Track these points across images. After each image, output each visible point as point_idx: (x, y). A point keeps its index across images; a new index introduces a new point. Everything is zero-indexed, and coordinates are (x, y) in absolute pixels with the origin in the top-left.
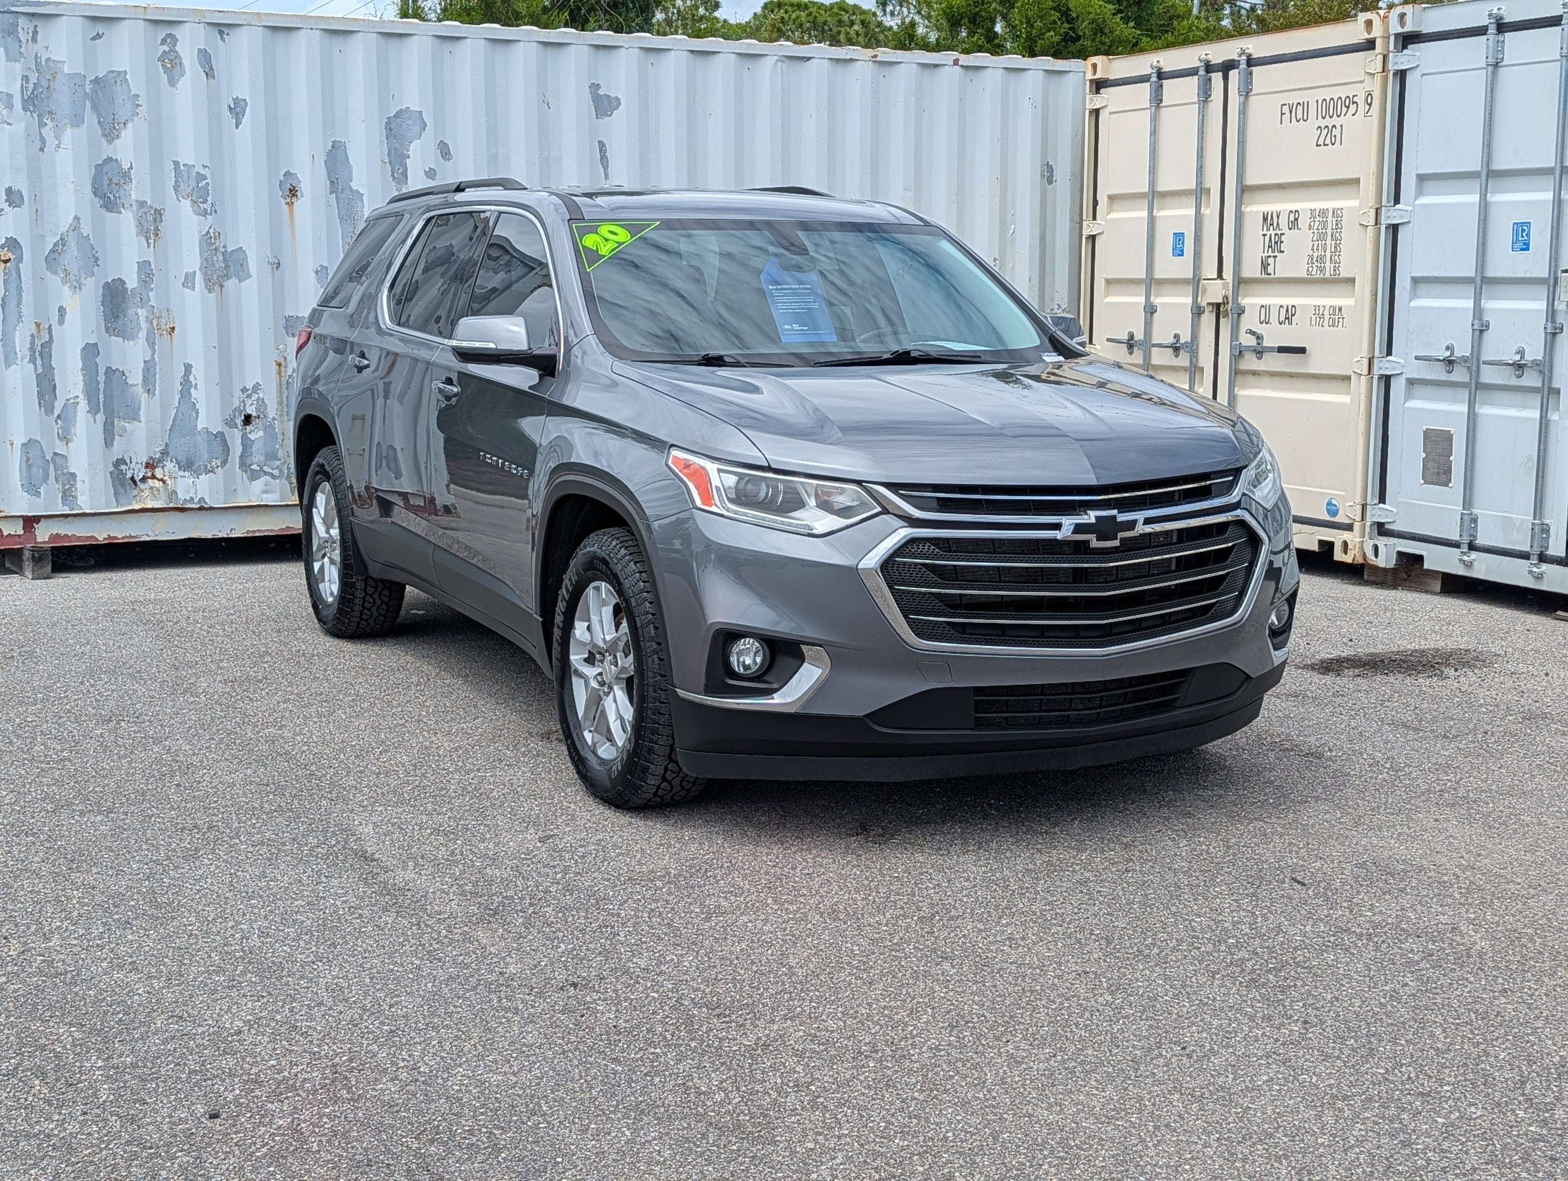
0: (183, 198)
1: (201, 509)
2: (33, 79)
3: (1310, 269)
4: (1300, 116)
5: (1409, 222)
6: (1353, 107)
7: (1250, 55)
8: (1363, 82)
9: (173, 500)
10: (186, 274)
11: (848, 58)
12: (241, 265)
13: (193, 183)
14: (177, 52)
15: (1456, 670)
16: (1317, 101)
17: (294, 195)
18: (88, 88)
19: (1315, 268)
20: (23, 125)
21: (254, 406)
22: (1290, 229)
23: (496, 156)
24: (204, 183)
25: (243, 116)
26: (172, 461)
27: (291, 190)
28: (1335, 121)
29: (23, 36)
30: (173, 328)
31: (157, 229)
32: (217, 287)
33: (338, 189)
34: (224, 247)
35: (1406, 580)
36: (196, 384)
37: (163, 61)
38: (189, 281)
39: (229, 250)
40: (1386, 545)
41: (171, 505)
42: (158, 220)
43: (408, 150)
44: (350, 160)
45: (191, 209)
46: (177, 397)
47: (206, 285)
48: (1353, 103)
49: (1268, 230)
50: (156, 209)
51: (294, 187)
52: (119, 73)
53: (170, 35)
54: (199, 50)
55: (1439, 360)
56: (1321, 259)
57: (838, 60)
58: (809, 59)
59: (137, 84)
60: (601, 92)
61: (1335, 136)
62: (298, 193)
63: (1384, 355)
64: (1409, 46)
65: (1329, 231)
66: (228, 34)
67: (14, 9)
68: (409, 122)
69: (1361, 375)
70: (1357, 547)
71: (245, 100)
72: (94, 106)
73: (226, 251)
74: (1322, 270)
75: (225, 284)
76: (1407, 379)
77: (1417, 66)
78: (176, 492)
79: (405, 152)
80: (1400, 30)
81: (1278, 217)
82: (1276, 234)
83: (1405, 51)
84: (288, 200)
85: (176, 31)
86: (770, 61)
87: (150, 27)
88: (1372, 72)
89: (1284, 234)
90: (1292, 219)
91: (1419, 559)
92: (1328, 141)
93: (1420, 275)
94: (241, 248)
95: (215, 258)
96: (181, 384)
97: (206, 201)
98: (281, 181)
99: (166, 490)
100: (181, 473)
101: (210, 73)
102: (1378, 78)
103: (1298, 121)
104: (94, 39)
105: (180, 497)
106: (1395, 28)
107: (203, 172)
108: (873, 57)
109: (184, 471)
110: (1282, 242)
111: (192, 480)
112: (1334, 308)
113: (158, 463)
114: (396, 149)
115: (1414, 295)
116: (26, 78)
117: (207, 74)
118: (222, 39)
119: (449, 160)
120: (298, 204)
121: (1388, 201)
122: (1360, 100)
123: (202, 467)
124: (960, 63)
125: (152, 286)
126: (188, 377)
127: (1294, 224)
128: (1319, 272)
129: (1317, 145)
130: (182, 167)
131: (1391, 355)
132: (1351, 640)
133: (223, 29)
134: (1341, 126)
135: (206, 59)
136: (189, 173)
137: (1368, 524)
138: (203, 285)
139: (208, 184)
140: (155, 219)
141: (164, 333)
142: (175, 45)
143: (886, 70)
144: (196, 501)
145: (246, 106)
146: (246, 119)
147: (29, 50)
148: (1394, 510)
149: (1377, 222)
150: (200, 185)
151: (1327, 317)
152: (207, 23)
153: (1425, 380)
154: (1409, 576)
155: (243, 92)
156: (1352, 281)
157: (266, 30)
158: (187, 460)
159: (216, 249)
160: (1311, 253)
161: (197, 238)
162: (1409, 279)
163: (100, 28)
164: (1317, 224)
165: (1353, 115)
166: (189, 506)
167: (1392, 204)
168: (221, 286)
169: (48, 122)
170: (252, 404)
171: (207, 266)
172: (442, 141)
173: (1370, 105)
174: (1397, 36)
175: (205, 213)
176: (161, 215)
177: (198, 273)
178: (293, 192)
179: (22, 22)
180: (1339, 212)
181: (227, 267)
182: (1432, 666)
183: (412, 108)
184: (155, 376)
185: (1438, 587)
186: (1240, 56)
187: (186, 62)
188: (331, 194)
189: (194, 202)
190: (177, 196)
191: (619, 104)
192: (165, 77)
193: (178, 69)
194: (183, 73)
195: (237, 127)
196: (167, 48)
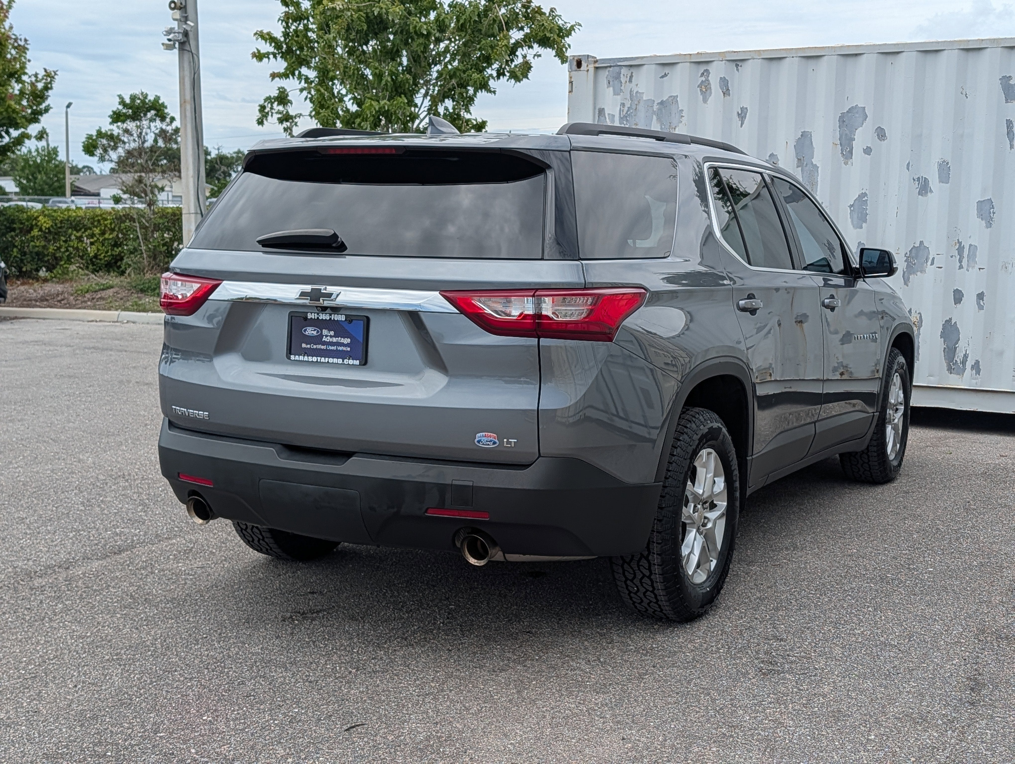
2: (628, 105)
14: (709, 81)
18: (655, 108)
23: (920, 136)
25: (745, 119)
29: (623, 79)
33: (804, 164)
37: (701, 87)
43: (854, 135)
44: (814, 144)
52: (674, 97)
53: (707, 71)
54: (721, 78)
59: (682, 104)
60: (1012, 82)
66: (741, 66)
67: (619, 64)
71: (747, 108)
72: (659, 119)
79: (852, 136)
85: (710, 67)
87: (694, 67)
101: (726, 92)
104: (662, 77)
114: (846, 134)
116: (623, 105)
117: (724, 94)
118: (737, 70)
119: (884, 140)
133: (737, 63)
135: (724, 83)
142: (708, 77)
145: (747, 112)
146: (746, 121)
147: (627, 88)
152: (728, 60)
155: (746, 104)
157: (764, 61)
163: (667, 70)
172: (879, 127)
179: (624, 71)
183: (860, 106)
187: (713, 87)
188: (798, 167)
192: (701, 97)
193: (709, 91)
194: (711, 93)
195: (741, 126)
196: (703, 78)
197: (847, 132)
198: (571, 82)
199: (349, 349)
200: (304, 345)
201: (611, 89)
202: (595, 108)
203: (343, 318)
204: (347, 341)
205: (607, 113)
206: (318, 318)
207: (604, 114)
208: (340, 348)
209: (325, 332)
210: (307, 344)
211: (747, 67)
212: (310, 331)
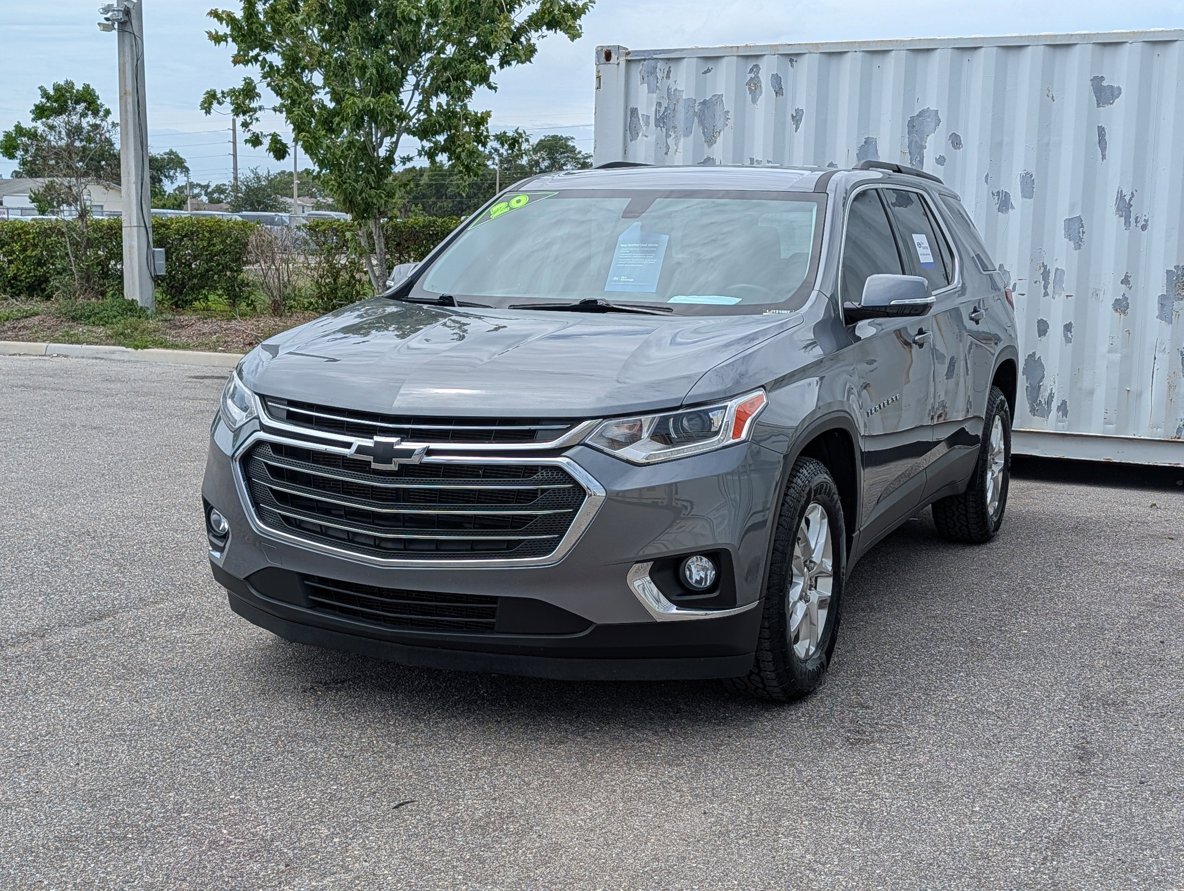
2: (665, 104)
14: (759, 78)
18: (697, 108)
20: (654, 137)
23: (1001, 144)
25: (801, 122)
29: (659, 75)
37: (750, 85)
43: (925, 142)
44: (879, 152)
52: (719, 96)
53: (756, 66)
54: (773, 75)
59: (728, 104)
60: (1105, 84)
66: (796, 61)
67: (655, 56)
71: (802, 110)
72: (701, 122)
79: (922, 143)
85: (760, 62)
87: (742, 61)
101: (779, 91)
104: (705, 73)
114: (916, 142)
116: (659, 104)
118: (791, 66)
119: (959, 148)
130: (755, 163)
133: (792, 58)
135: (777, 81)
142: (758, 73)
145: (803, 114)
146: (802, 125)
147: (664, 84)
152: (782, 55)
155: (801, 105)
157: (822, 56)
163: (710, 65)
169: (672, 134)
172: (954, 133)
179: (660, 65)
183: (931, 109)
187: (763, 85)
191: (1120, 93)
192: (750, 96)
193: (758, 90)
194: (761, 93)
195: (796, 130)
196: (753, 75)
197: (918, 139)
198: (599, 78)
201: (646, 85)
202: (626, 107)
205: (640, 113)
207: (638, 115)
211: (804, 63)
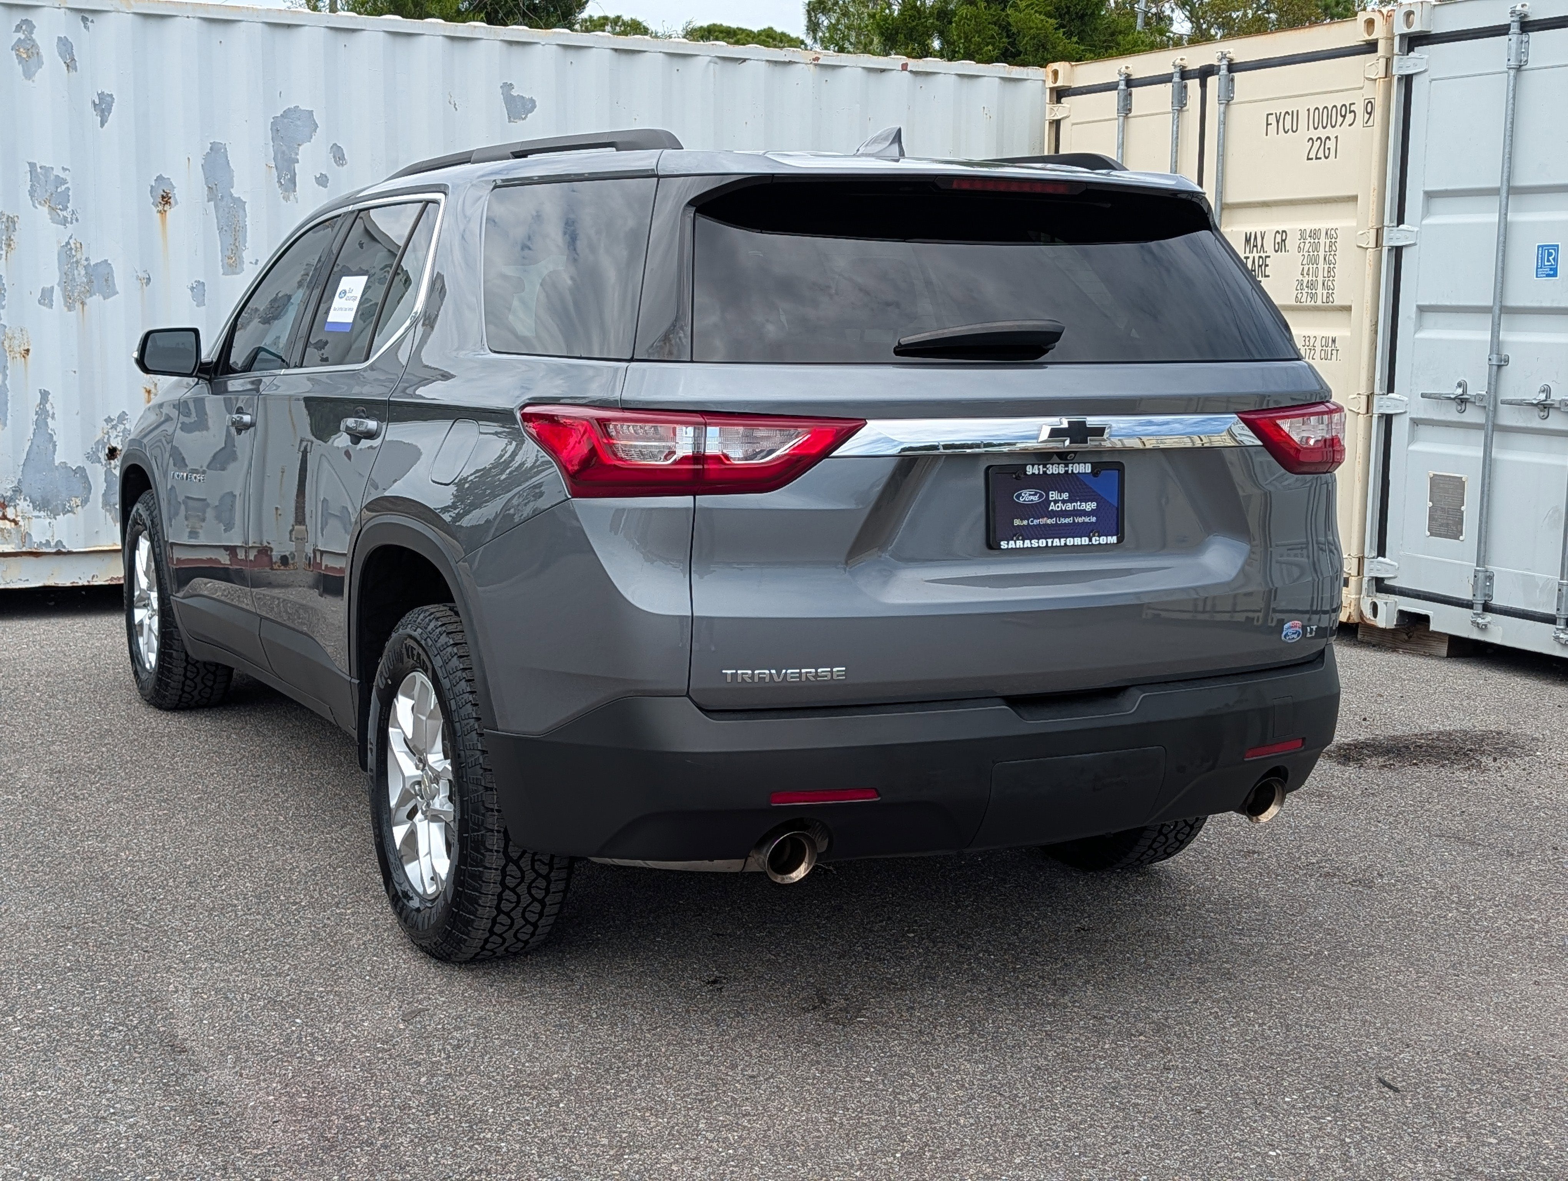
0: (40, 203)
1: (59, 553)
3: (1299, 296)
4: (1288, 126)
5: (1415, 244)
6: (1350, 117)
7: (1232, 60)
8: (1361, 88)
9: (26, 544)
10: (43, 290)
11: (787, 60)
12: (107, 280)
13: (51, 188)
14: (34, 41)
15: (1495, 760)
16: (1308, 110)
17: (167, 202)
19: (1305, 295)
21: (119, 439)
22: (1276, 251)
24: (63, 187)
25: (109, 113)
26: (25, 500)
27: (163, 197)
28: (1329, 132)
30: (28, 351)
31: (9, 239)
32: (78, 305)
33: (217, 196)
34: (87, 259)
35: (1406, 641)
36: (54, 414)
37: (18, 50)
38: (46, 297)
39: (92, 263)
40: (1386, 603)
41: (24, 550)
42: (11, 228)
43: (297, 154)
44: (231, 164)
45: (49, 216)
46: (32, 428)
47: (66, 302)
48: (1350, 112)
49: (1251, 252)
50: (9, 217)
51: (167, 194)
53: (26, 22)
54: (59, 38)
55: (1450, 398)
56: (1312, 285)
57: (776, 62)
58: (744, 60)
60: (514, 93)
61: (1329, 149)
62: (172, 201)
63: (1386, 392)
64: (1416, 49)
65: (1322, 254)
66: (92, 21)
68: (299, 123)
69: (1359, 413)
70: (1353, 604)
71: (111, 96)
73: (89, 264)
74: (1313, 296)
75: (88, 301)
76: (1412, 419)
77: (1425, 71)
78: (30, 535)
79: (293, 156)
80: (1406, 30)
81: (1263, 239)
82: (1260, 257)
83: (1411, 54)
84: (160, 208)
85: (33, 17)
86: (703, 61)
88: (1373, 77)
89: (1269, 257)
90: (1279, 239)
91: (1426, 619)
92: (1321, 154)
93: (1427, 303)
94: (106, 261)
95: (76, 272)
96: (37, 413)
97: (65, 208)
98: (152, 186)
99: (18, 531)
100: (36, 513)
101: (71, 65)
102: (1381, 84)
103: (1286, 132)
105: (34, 540)
106: (1401, 28)
107: (62, 175)
108: (814, 60)
109: (40, 511)
110: (1267, 266)
111: (48, 520)
112: (1327, 339)
113: (10, 502)
114: (283, 152)
115: (1419, 326)
117: (68, 66)
118: (85, 27)
119: (342, 165)
120: (171, 212)
121: (1391, 221)
122: (1359, 108)
123: (60, 507)
124: (909, 69)
125: (3, 303)
126: (44, 406)
127: (1281, 246)
128: (1309, 299)
129: (1308, 159)
130: (39, 170)
131: (1393, 392)
132: (1365, 719)
133: (86, 15)
134: (1336, 137)
135: (65, 47)
136: (46, 176)
137: (1366, 579)
138: (63, 303)
139: (68, 189)
140: (7, 228)
141: (18, 355)
142: (31, 32)
143: (829, 75)
144: (53, 544)
145: (113, 102)
146: (113, 117)
148: (1396, 564)
149: (1378, 243)
150: (59, 190)
151: (1318, 348)
152: (69, 9)
153: (1433, 420)
154: (1410, 637)
155: (109, 86)
156: (1348, 309)
157: (136, 17)
158: (43, 499)
159: (77, 262)
160: (1301, 278)
161: (56, 250)
162: (1414, 309)
164: (1307, 245)
165: (1350, 125)
166: (45, 550)
167: (1395, 224)
168: (83, 303)
170: (117, 436)
171: (67, 280)
172: (335, 144)
173: (1370, 114)
174: (1402, 36)
175: (64, 222)
176: (14, 222)
177: (56, 287)
178: (166, 199)
180: (1333, 232)
181: (90, 282)
182: (1466, 755)
183: (302, 107)
184: (6, 404)
185: (1444, 650)
186: (1220, 60)
187: (44, 52)
188: (208, 201)
189: (52, 209)
190: (33, 202)
191: (534, 107)
192: (20, 68)
193: (35, 59)
194: (40, 64)
195: (102, 125)
196: (22, 35)
197: (284, 148)
199: (1094, 519)
200: (1017, 522)
203: (1088, 468)
204: (1090, 506)
206: (1045, 472)
208: (1080, 520)
209: (1053, 495)
210: (1022, 520)
211: (106, 25)
212: (1028, 496)
